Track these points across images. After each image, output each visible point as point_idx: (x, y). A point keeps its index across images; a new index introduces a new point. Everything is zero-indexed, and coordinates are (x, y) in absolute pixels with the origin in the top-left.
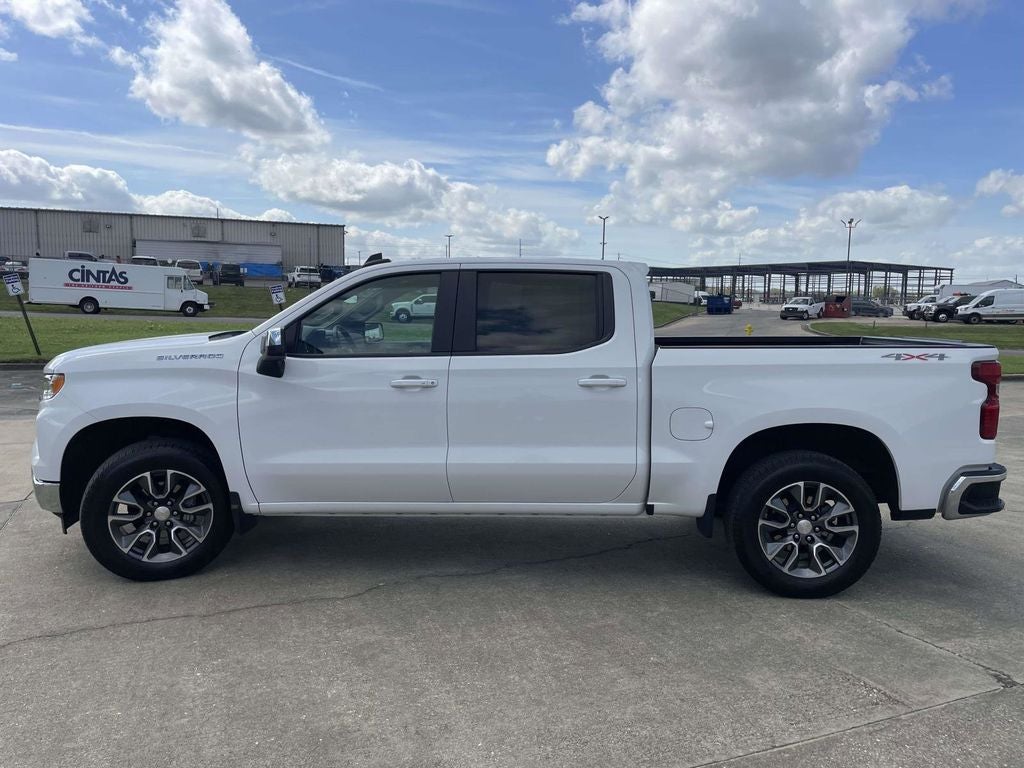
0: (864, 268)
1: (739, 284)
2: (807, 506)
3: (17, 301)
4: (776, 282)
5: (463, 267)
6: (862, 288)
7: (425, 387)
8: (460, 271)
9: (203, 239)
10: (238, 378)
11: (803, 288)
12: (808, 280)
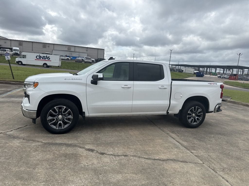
0: (242, 68)
1: (208, 70)
2: (194, 111)
3: (8, 61)
4: (218, 70)
5: (134, 62)
6: (241, 73)
7: (129, 88)
8: (133, 62)
9: (70, 50)
10: (86, 85)
11: (225, 72)
12: (227, 70)
